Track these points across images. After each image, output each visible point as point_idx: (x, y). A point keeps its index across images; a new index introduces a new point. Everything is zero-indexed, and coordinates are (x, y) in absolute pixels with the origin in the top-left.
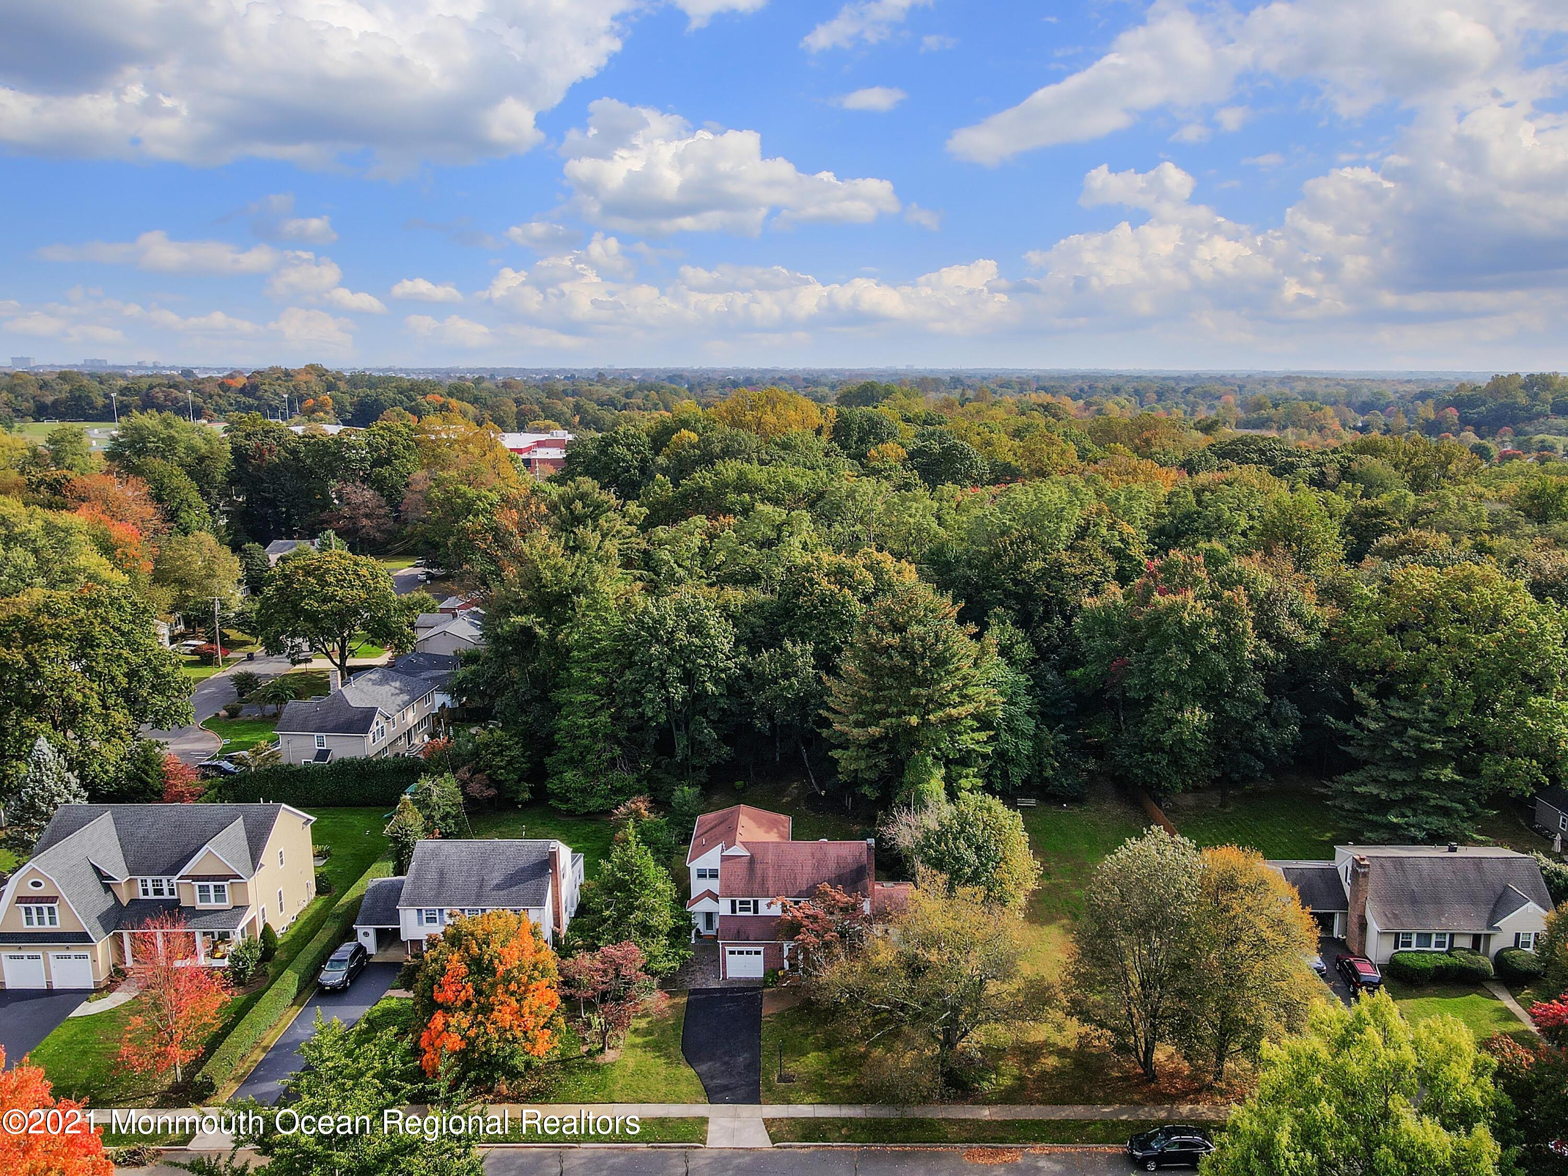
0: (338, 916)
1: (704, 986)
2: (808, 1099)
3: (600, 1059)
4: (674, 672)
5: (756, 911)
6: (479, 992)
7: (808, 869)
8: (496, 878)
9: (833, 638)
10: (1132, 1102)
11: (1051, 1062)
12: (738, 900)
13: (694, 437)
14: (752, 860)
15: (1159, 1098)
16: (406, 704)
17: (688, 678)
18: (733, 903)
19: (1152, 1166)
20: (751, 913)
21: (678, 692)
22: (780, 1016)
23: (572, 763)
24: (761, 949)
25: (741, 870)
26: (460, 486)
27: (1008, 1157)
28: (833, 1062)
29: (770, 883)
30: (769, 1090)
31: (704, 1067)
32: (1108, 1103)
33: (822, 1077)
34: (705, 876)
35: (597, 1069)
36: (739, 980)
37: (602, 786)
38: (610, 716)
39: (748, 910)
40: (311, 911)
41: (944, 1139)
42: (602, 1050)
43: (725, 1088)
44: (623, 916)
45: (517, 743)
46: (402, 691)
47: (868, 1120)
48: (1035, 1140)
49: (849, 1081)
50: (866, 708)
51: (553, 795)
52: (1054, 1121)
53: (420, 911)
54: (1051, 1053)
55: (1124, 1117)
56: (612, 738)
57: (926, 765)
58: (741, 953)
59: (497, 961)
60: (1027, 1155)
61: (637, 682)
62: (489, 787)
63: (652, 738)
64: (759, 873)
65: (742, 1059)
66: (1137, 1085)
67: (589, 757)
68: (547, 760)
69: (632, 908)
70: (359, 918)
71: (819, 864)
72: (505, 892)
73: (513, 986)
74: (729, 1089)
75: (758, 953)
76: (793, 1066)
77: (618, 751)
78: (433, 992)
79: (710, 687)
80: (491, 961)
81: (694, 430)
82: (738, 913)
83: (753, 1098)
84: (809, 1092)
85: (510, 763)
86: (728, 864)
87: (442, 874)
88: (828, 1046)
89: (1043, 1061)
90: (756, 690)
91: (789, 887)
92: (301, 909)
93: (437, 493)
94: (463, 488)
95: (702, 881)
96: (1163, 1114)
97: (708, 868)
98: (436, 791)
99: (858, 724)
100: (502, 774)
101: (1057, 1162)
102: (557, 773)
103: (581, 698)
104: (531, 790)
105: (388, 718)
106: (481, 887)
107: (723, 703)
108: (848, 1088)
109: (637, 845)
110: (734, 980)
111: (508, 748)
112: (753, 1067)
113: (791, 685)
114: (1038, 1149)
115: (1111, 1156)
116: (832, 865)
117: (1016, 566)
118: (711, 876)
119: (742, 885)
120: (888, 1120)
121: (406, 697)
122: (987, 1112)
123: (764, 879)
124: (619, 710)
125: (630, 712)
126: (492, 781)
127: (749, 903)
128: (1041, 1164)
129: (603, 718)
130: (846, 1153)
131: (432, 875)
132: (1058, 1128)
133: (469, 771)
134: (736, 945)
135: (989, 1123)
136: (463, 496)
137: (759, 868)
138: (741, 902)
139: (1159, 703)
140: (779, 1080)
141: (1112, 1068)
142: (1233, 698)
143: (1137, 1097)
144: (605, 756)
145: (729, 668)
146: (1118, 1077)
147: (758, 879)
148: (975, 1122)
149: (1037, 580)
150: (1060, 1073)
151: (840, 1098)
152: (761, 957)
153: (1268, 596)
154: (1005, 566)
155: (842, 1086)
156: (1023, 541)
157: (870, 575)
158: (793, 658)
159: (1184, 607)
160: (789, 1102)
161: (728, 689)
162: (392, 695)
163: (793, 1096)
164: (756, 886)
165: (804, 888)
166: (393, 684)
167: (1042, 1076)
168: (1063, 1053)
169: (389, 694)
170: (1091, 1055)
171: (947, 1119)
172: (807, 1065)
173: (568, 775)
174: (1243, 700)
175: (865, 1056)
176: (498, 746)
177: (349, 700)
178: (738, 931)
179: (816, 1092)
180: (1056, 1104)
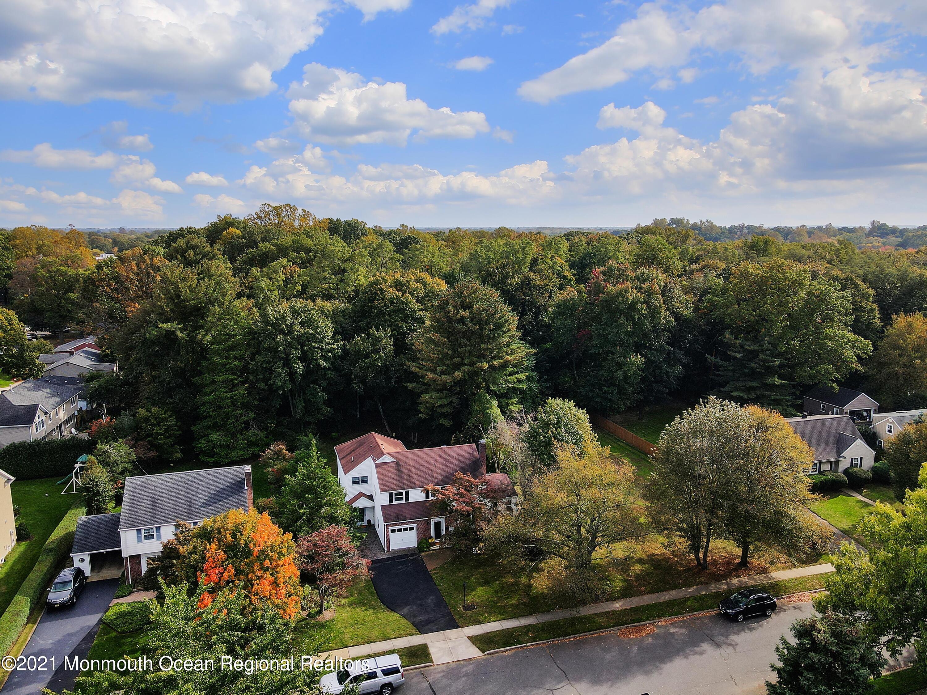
0: (51, 550)
1: (378, 558)
2: (494, 618)
3: (321, 619)
4: (295, 353)
5: (407, 499)
6: (239, 571)
7: (439, 465)
8: (202, 498)
9: (401, 327)
10: (702, 583)
11: (638, 568)
12: (394, 492)
13: (238, 232)
14: (398, 464)
15: (718, 578)
16: (59, 404)
17: (304, 358)
18: (391, 495)
19: (741, 618)
20: (404, 501)
21: (299, 367)
22: (441, 568)
23: (216, 427)
24: (415, 525)
25: (391, 471)
26: (61, 268)
27: (648, 630)
28: (496, 592)
29: (415, 478)
30: (462, 617)
31: (405, 611)
32: (689, 586)
33: (496, 603)
34: (358, 482)
35: (320, 626)
36: (401, 550)
37: (241, 441)
38: (246, 390)
39: (401, 499)
40: (17, 554)
41: (600, 627)
42: (320, 612)
43: (428, 622)
44: (314, 512)
45: (170, 416)
46: (53, 396)
47: (542, 624)
48: (659, 617)
49: (514, 601)
50: (447, 362)
51: (202, 452)
52: (663, 603)
53: (139, 531)
54: (634, 562)
55: (704, 593)
56: (246, 406)
57: (486, 399)
58: (399, 530)
59: (251, 545)
60: (658, 627)
61: (267, 363)
62: (150, 450)
63: (277, 403)
64: (405, 472)
65: (431, 600)
66: (698, 572)
67: (230, 421)
68: (194, 428)
70: (75, 548)
71: (446, 462)
72: (212, 507)
73: (267, 563)
74: (432, 622)
75: (412, 529)
76: (470, 599)
77: (253, 415)
79: (322, 363)
80: (246, 545)
81: (238, 228)
82: (395, 502)
83: (452, 624)
84: (490, 614)
85: (166, 431)
86: (380, 469)
87: (153, 501)
88: (487, 582)
89: (632, 568)
90: (353, 364)
91: (429, 479)
92: (7, 553)
93: (42, 272)
94: (63, 269)
95: (356, 486)
96: (725, 587)
97: (360, 476)
98: (114, 452)
99: (443, 373)
100: (161, 440)
101: (681, 627)
102: (202, 437)
103: (224, 377)
104: (182, 451)
105: (46, 413)
106: (190, 505)
107: (330, 374)
108: (516, 606)
109: (318, 459)
110: (396, 552)
111: (163, 420)
112: (440, 603)
113: (380, 357)
114: (663, 622)
115: (711, 618)
116: (456, 462)
118: (363, 482)
119: (395, 482)
120: (557, 622)
121: (57, 400)
122: (618, 605)
123: (410, 477)
124: (252, 385)
125: (262, 385)
126: (153, 446)
127: (401, 494)
128: (672, 630)
129: (242, 391)
130: (538, 648)
131: (145, 502)
132: (668, 606)
133: (132, 439)
134: (396, 525)
135: (623, 611)
136: (64, 274)
137: (404, 469)
138: (396, 494)
139: (613, 353)
140: (465, 610)
141: (676, 565)
142: (651, 349)
143: (703, 579)
144: (243, 419)
145: (334, 349)
146: (684, 570)
147: (406, 477)
148: (614, 612)
149: (516, 289)
150: (648, 574)
151: (515, 614)
152: (414, 532)
153: (665, 286)
154: (495, 282)
155: (512, 605)
156: (504, 266)
157: (420, 285)
158: (379, 339)
159: (626, 292)
160: (480, 623)
161: (332, 363)
162: (46, 397)
163: (481, 618)
164: (406, 482)
165: (440, 479)
166: (45, 390)
167: (638, 577)
168: (640, 561)
169: (44, 397)
170: (659, 560)
171: (595, 614)
172: (479, 596)
173: (214, 436)
174: (657, 350)
175: (516, 584)
176: (156, 419)
177: (11, 401)
178: (397, 515)
179: (495, 612)
180: (657, 592)
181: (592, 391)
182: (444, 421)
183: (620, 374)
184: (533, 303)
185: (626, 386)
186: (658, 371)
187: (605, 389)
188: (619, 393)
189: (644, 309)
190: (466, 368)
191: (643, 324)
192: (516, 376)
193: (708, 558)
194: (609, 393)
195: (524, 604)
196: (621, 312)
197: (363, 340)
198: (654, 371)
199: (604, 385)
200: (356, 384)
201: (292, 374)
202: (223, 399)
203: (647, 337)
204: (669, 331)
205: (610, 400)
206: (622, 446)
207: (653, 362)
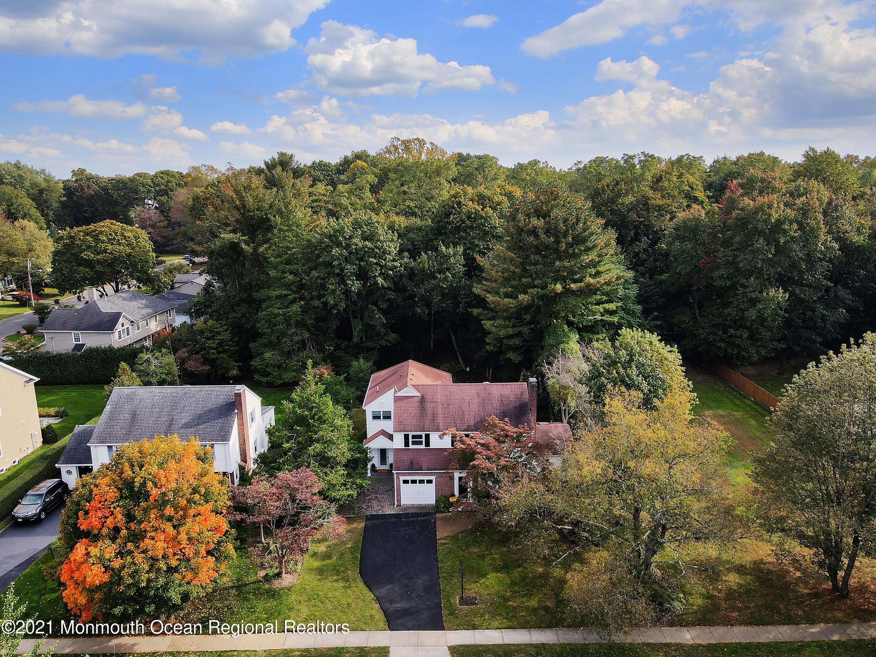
1: (380, 512)
2: (496, 624)
3: (277, 584)
4: (351, 269)
5: (428, 444)
6: (130, 517)
7: (475, 406)
8: (186, 417)
9: (477, 245)
10: (836, 621)
11: (734, 579)
12: (411, 434)
13: (365, 164)
14: (423, 400)
15: (864, 616)
16: (149, 315)
18: (406, 437)
20: (423, 447)
21: (355, 285)
22: (455, 538)
23: (271, 345)
24: (433, 478)
25: (413, 408)
28: (514, 583)
29: (440, 420)
30: (452, 615)
31: (384, 590)
32: (813, 622)
33: (507, 600)
34: (379, 418)
35: (273, 594)
36: (413, 507)
37: (295, 363)
38: (300, 307)
39: (420, 443)
42: (279, 575)
43: (406, 613)
44: (302, 448)
45: (226, 330)
46: (147, 306)
47: (563, 646)
49: (533, 603)
50: (514, 283)
51: (256, 371)
52: (763, 644)
53: (110, 447)
54: (729, 570)
55: (836, 638)
56: (300, 324)
57: (563, 331)
58: (414, 482)
59: (150, 484)
61: (322, 278)
62: (204, 364)
63: (334, 325)
64: (429, 411)
65: (421, 581)
66: (832, 601)
67: (284, 340)
68: (252, 345)
69: (311, 441)
70: (63, 458)
71: (485, 401)
72: (192, 429)
73: (169, 511)
74: (410, 615)
75: (429, 482)
76: (474, 588)
77: (307, 335)
78: (78, 518)
79: (380, 280)
80: (144, 484)
81: (366, 160)
82: (411, 446)
83: (436, 623)
84: (493, 616)
85: (220, 345)
86: (399, 403)
87: (134, 416)
88: (505, 567)
89: (724, 578)
90: (417, 285)
91: (458, 422)
95: (377, 421)
97: (382, 410)
98: (154, 362)
99: (507, 295)
100: (213, 354)
102: (259, 354)
103: (278, 293)
104: (239, 369)
105: (132, 322)
106: (170, 425)
107: (391, 295)
108: (534, 611)
110: (407, 507)
111: (219, 333)
112: (433, 589)
113: (446, 278)
116: (496, 404)
117: (613, 201)
118: (384, 418)
119: (414, 421)
120: (585, 647)
121: (150, 311)
122: (688, 636)
123: (434, 416)
124: (308, 302)
125: (316, 302)
126: (206, 360)
127: (420, 437)
129: (295, 308)
131: (126, 416)
132: (771, 652)
134: (410, 474)
135: (695, 647)
137: (429, 406)
138: (414, 437)
139: (744, 287)
140: (461, 604)
141: (797, 585)
142: (802, 284)
143: (839, 615)
144: (296, 339)
145: (397, 267)
146: (808, 595)
147: (429, 416)
148: (679, 646)
149: (629, 210)
150: (748, 592)
151: (528, 622)
152: (433, 486)
153: (829, 203)
154: (604, 201)
155: (527, 608)
156: (617, 183)
157: (505, 199)
158: (447, 257)
159: (770, 207)
160: (474, 627)
161: (395, 283)
162: (138, 308)
163: (477, 621)
164: (427, 422)
165: (472, 423)
166: (140, 301)
167: (731, 594)
168: (740, 570)
169: (136, 307)
170: (769, 571)
171: (648, 645)
172: (487, 587)
173: (268, 355)
174: (810, 286)
175: (545, 576)
176: (211, 332)
177: (101, 308)
178: (412, 463)
179: (500, 615)
180: (757, 625)
181: (715, 334)
182: (511, 355)
183: (752, 314)
184: (649, 227)
185: (762, 330)
186: (809, 313)
187: (732, 331)
188: (751, 337)
189: (793, 230)
190: (534, 291)
191: (791, 250)
192: (604, 305)
193: (853, 580)
194: (736, 337)
195: (546, 609)
196: (761, 233)
197: (429, 258)
198: (804, 314)
199: (730, 327)
200: (419, 307)
201: (347, 293)
202: (276, 316)
203: (796, 267)
204: (830, 261)
205: (738, 346)
206: (748, 405)
207: (802, 301)
